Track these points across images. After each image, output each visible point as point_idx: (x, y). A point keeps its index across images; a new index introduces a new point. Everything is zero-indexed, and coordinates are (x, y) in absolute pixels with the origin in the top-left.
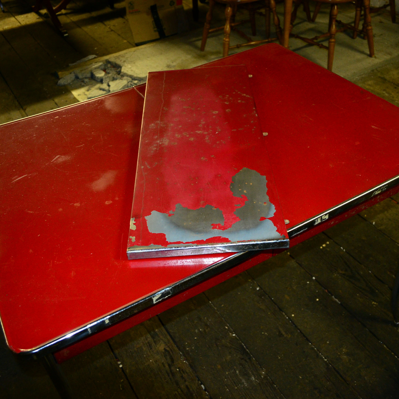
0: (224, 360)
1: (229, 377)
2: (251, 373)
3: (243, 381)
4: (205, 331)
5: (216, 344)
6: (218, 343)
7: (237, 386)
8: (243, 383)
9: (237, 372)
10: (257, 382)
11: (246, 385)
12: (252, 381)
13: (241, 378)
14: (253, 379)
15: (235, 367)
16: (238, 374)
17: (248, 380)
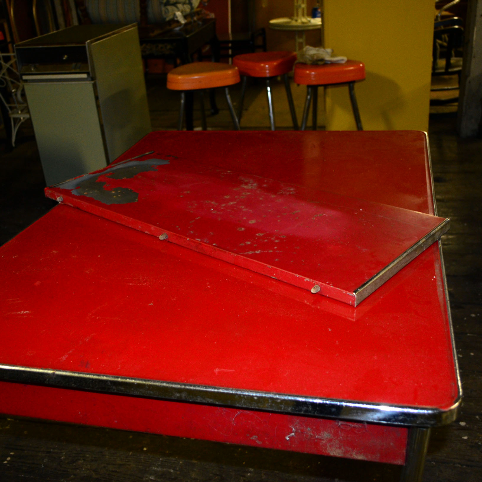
0: (195, 469)
1: (176, 462)
2: (159, 480)
3: (159, 468)
4: (244, 476)
5: (217, 475)
6: (217, 478)
7: (162, 461)
8: (157, 467)
9: (172, 471)
10: (146, 478)
11: (153, 468)
12: (151, 474)
13: (165, 469)
14: (152, 477)
15: (178, 473)
16: (169, 470)
17: (155, 473)
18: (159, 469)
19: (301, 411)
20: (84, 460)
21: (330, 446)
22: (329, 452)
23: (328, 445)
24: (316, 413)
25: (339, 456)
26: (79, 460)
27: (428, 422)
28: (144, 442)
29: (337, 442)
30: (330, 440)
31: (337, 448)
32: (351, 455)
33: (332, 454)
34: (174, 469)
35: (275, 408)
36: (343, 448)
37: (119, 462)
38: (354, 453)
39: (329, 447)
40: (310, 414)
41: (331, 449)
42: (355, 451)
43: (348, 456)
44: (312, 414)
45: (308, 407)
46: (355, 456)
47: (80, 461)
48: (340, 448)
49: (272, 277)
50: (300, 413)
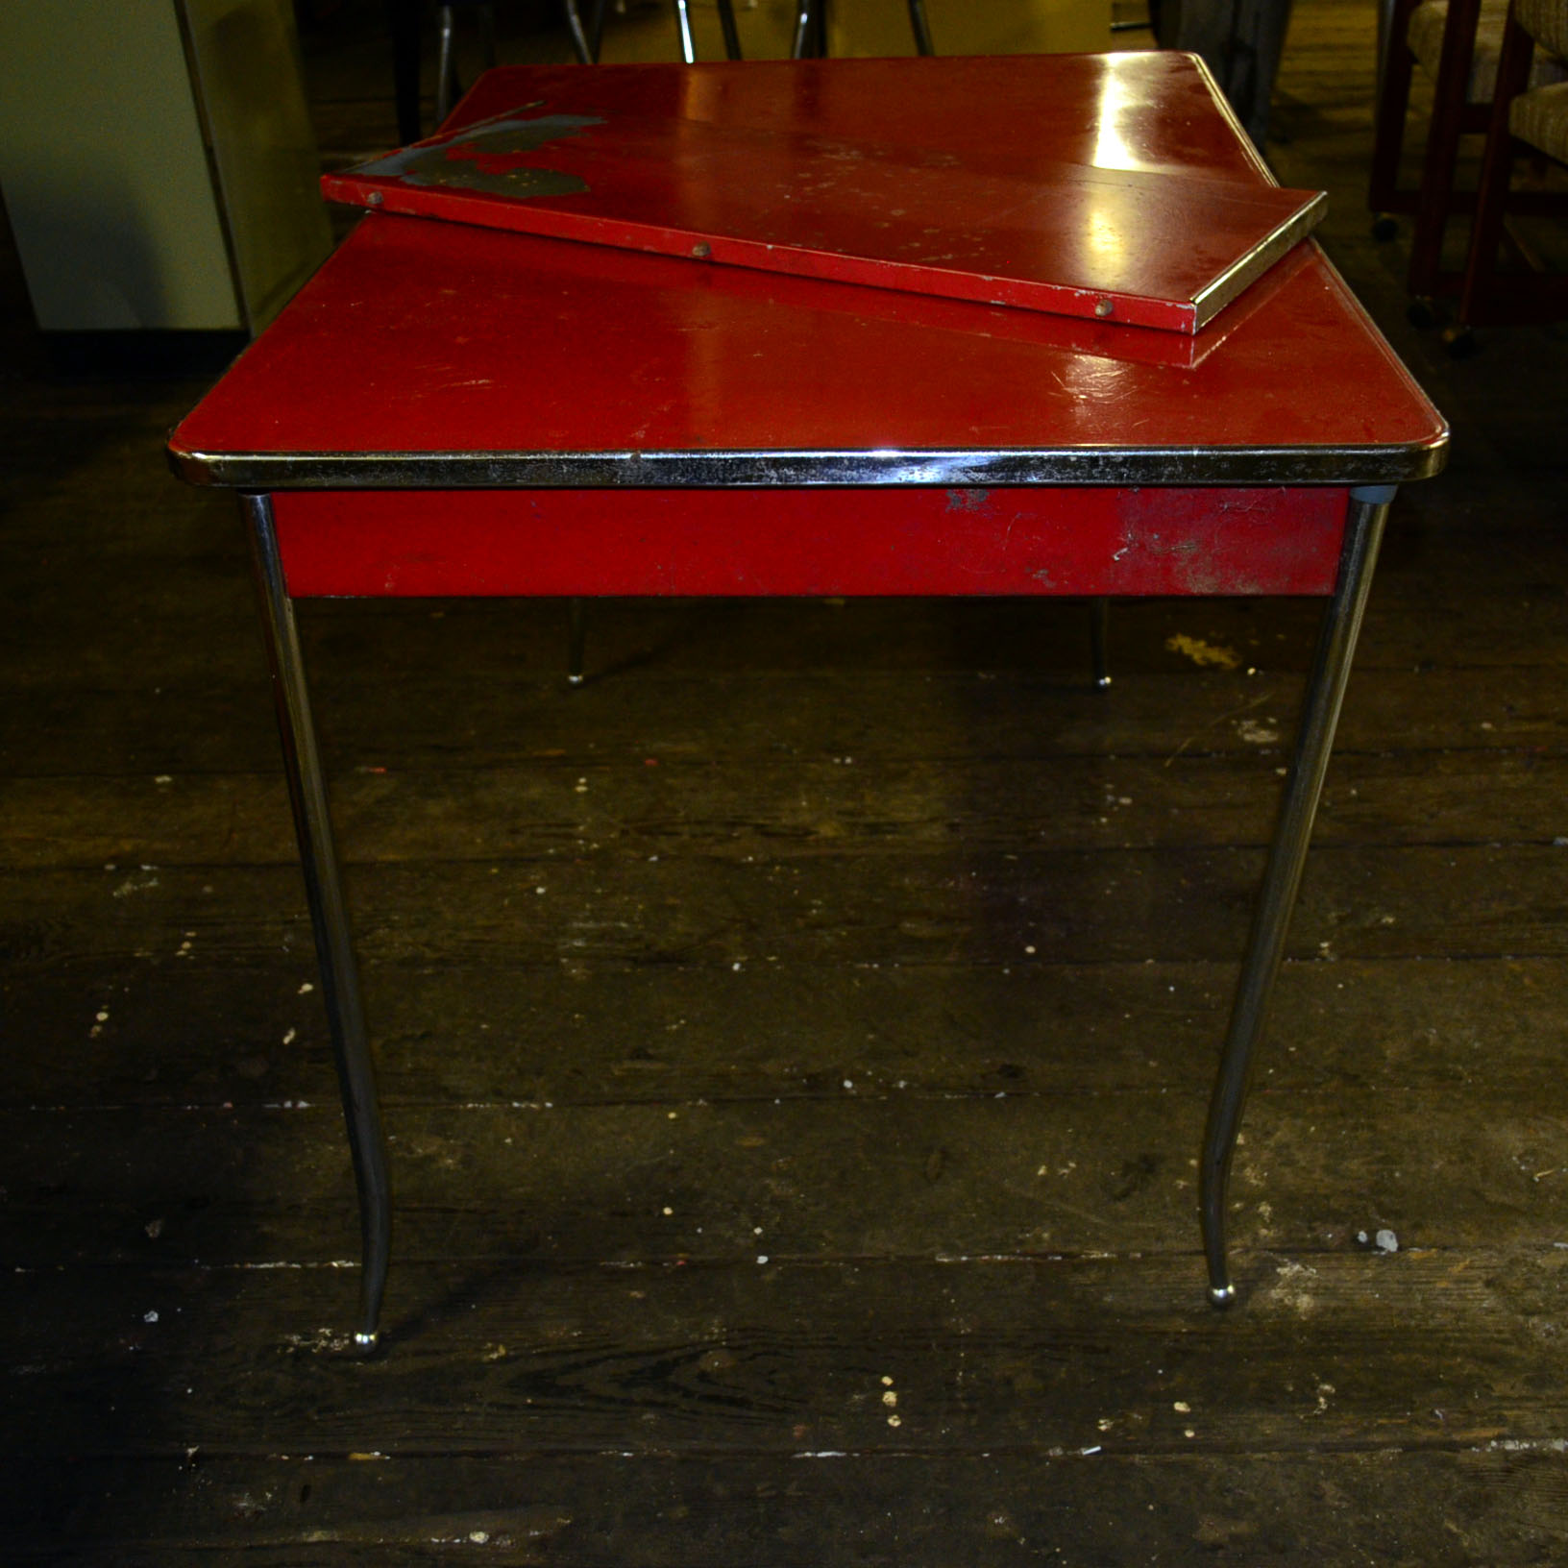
0: (681, 917)
1: (626, 907)
2: (597, 945)
7: (592, 909)
8: (585, 922)
9: (624, 925)
10: (564, 945)
11: (575, 924)
12: (575, 937)
13: (604, 925)
14: (578, 942)
15: (640, 926)
16: (616, 924)
17: (582, 934)
18: (591, 925)
19: (1159, 476)
20: (389, 927)
21: (1194, 572)
22: (1191, 585)
23: (1189, 571)
24: (1190, 478)
25: (1211, 592)
26: (379, 928)
27: (1400, 470)
28: (532, 877)
29: (1208, 558)
30: (1194, 559)
31: (1206, 574)
32: (1233, 586)
33: (1195, 591)
34: (627, 921)
35: (1109, 477)
36: (1218, 574)
37: (481, 921)
38: (1239, 581)
39: (1191, 575)
40: (1178, 481)
41: (1195, 579)
42: (1243, 576)
43: (1228, 590)
44: (1182, 481)
45: (1176, 466)
46: (1240, 587)
47: (381, 931)
48: (1212, 573)
49: (993, 302)
50: (1159, 482)
